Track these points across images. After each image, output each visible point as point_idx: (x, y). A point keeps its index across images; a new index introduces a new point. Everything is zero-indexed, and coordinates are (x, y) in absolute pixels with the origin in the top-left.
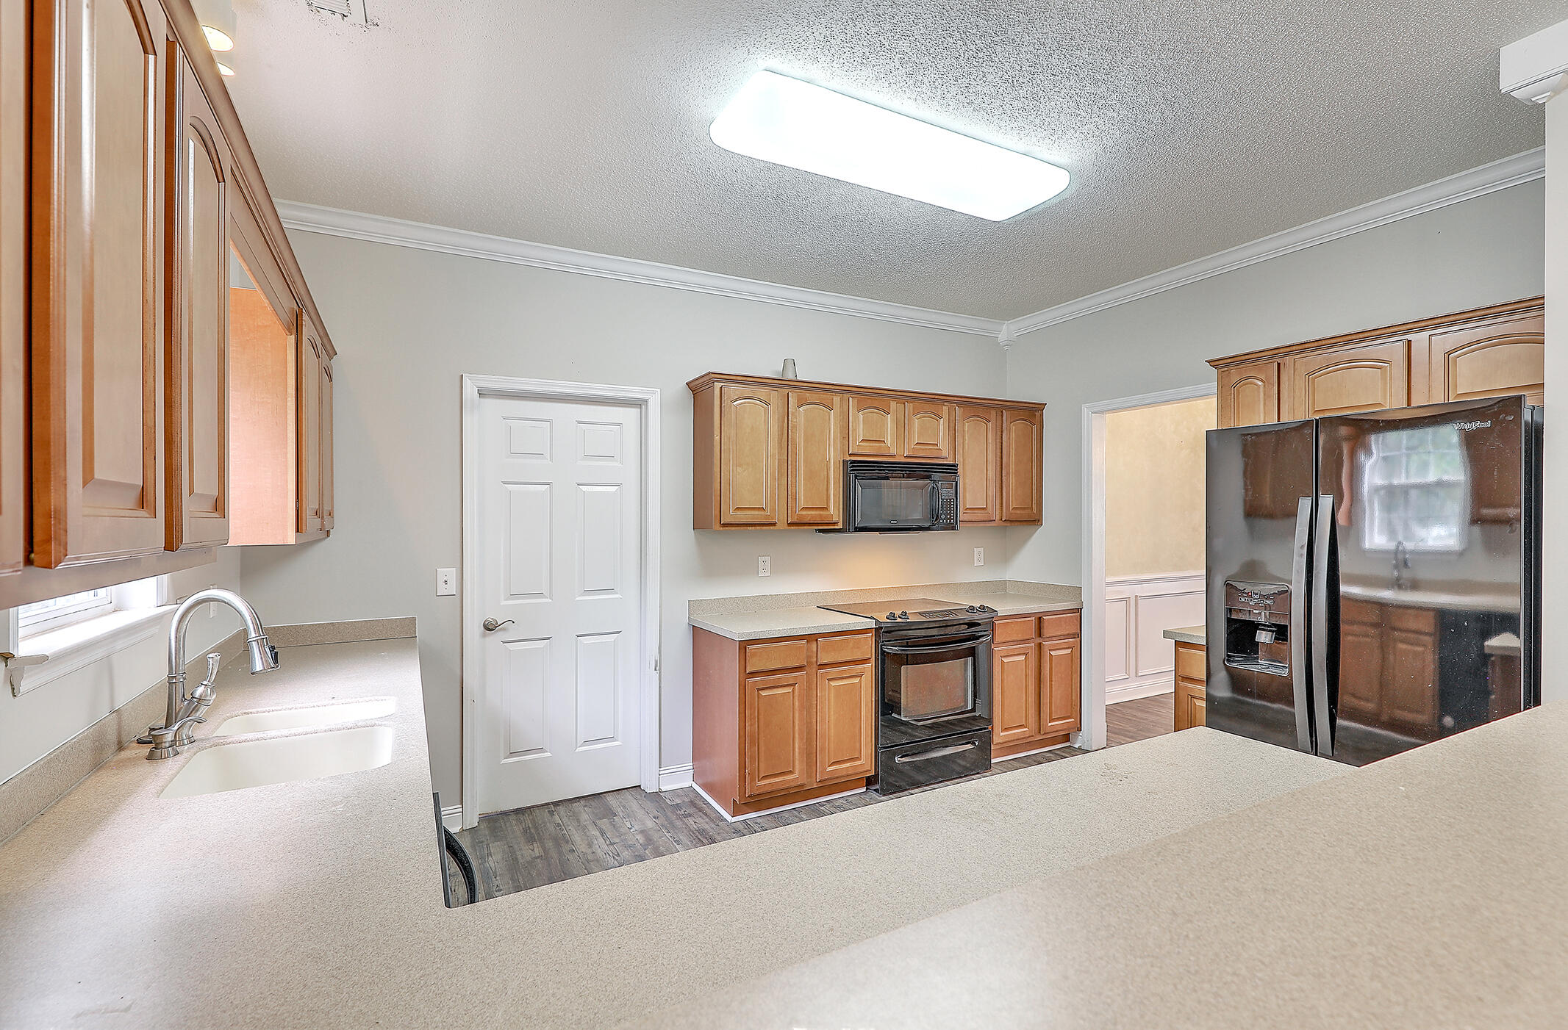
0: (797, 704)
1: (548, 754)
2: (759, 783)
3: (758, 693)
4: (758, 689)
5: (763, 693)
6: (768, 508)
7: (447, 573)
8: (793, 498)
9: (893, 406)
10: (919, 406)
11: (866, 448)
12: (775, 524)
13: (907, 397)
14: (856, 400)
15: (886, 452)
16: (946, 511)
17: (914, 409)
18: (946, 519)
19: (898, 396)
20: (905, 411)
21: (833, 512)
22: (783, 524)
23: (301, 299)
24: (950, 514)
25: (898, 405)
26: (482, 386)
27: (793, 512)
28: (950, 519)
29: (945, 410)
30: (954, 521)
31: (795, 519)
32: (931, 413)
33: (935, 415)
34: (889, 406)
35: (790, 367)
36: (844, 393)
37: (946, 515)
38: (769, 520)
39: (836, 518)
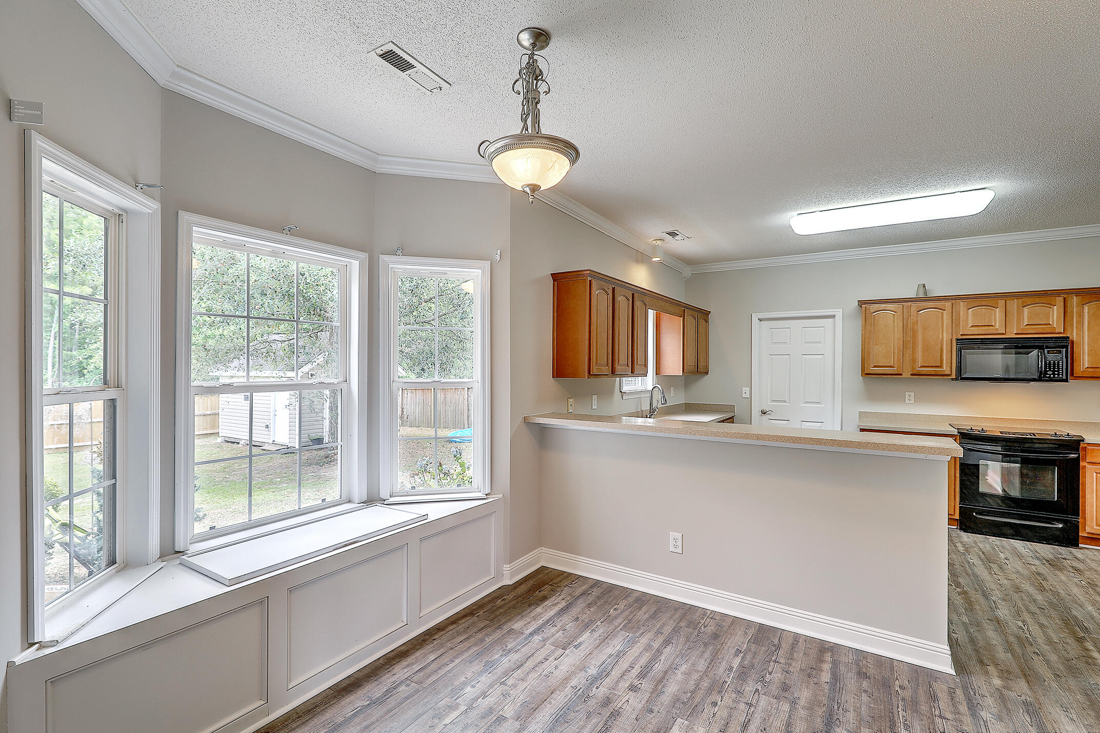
6: (896, 366)
7: (746, 390)
8: (914, 361)
9: (1001, 303)
10: (1028, 300)
11: (976, 330)
12: (901, 375)
13: (1015, 296)
14: (966, 302)
15: (995, 332)
16: (1054, 368)
17: (1023, 302)
18: (1054, 374)
19: (1007, 296)
20: (1014, 304)
21: (946, 369)
22: (907, 374)
23: (684, 307)
24: (1058, 371)
25: (1007, 301)
26: (760, 317)
27: (913, 368)
28: (1058, 375)
29: (1060, 300)
30: (1063, 376)
31: (915, 372)
32: (1042, 303)
33: (1048, 304)
34: (997, 303)
35: (921, 289)
36: (955, 300)
37: (1054, 371)
38: (896, 373)
39: (948, 372)
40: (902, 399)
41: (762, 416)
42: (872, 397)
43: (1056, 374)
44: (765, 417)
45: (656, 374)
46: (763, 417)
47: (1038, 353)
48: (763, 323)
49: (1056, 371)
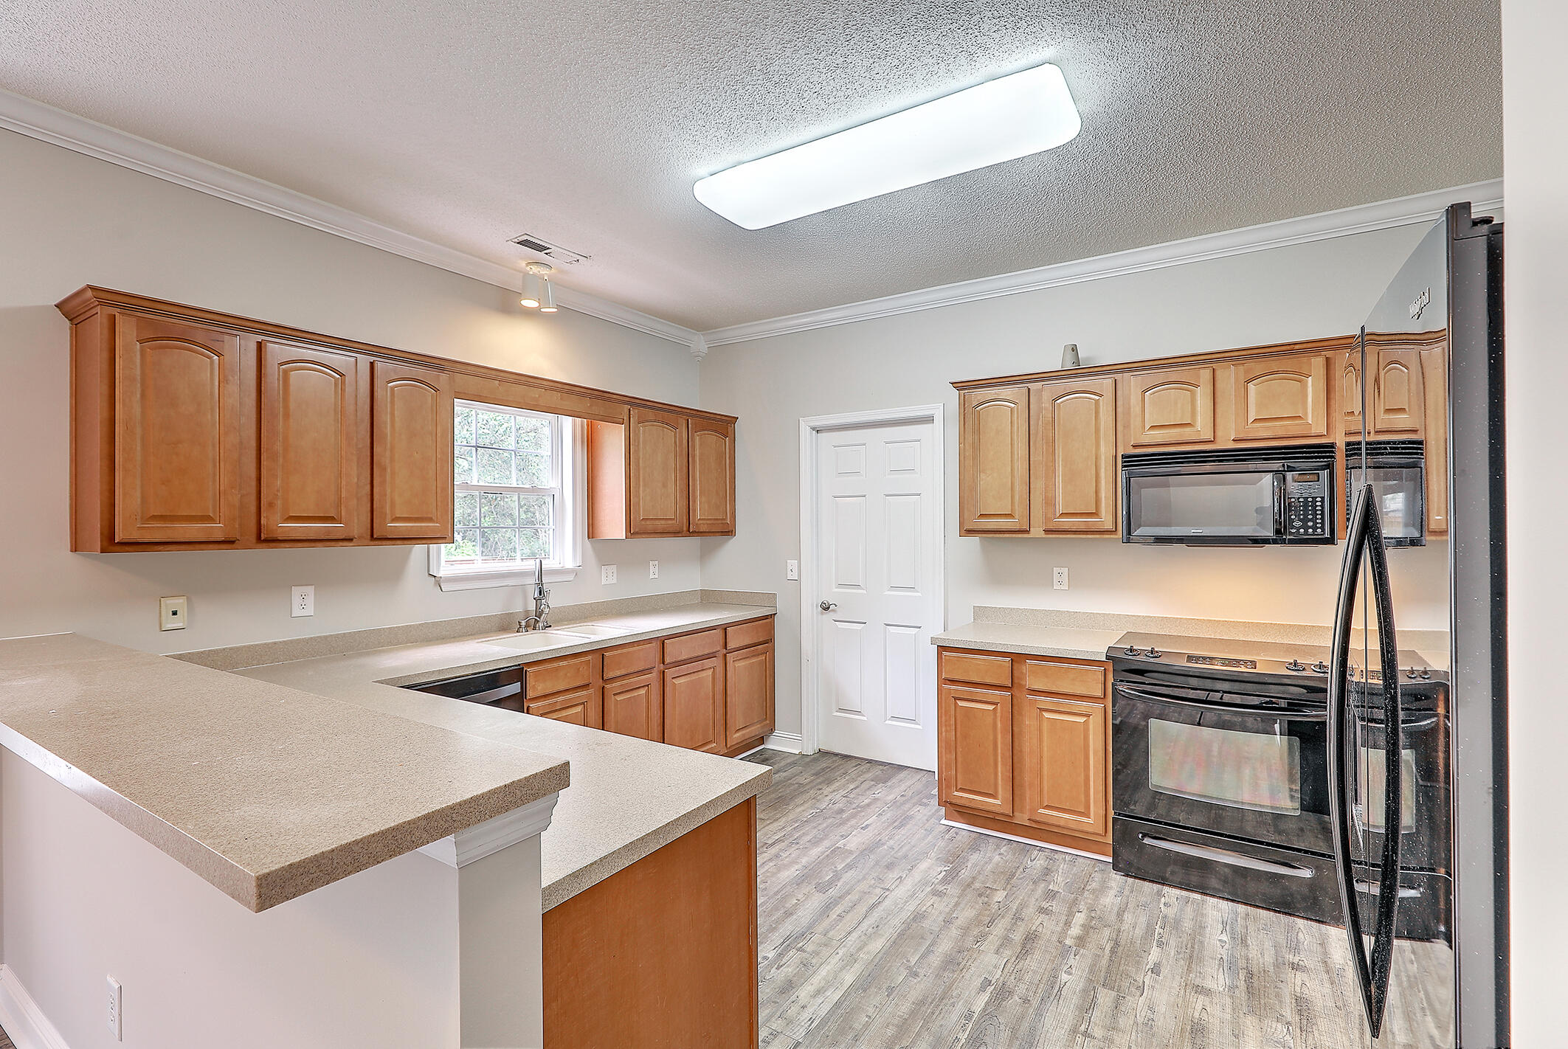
0: (999, 725)
1: (865, 718)
2: (956, 793)
3: (956, 703)
4: (956, 699)
5: (960, 703)
6: (1017, 516)
7: (792, 564)
8: (1050, 502)
9: (1205, 374)
10: (1258, 367)
11: (1159, 436)
12: (1027, 532)
13: (1231, 359)
14: (1140, 378)
15: (1194, 438)
16: (1306, 515)
17: (1246, 372)
18: (1306, 528)
19: (1218, 360)
20: (1229, 376)
21: (1106, 520)
22: (1037, 532)
23: (628, 403)
24: (1314, 520)
25: (1218, 373)
26: (813, 424)
27: (1047, 519)
28: (1315, 528)
29: (1318, 363)
30: (1323, 530)
31: (1051, 527)
32: (1286, 372)
33: (1293, 373)
34: (1199, 377)
35: (1070, 355)
36: (1122, 372)
37: (1305, 521)
38: (1017, 528)
39: (1109, 526)
40: (1045, 582)
41: (822, 614)
42: (996, 577)
43: (1310, 527)
44: (829, 616)
45: (589, 538)
46: (824, 616)
47: (1273, 483)
48: (822, 435)
49: (1310, 520)
